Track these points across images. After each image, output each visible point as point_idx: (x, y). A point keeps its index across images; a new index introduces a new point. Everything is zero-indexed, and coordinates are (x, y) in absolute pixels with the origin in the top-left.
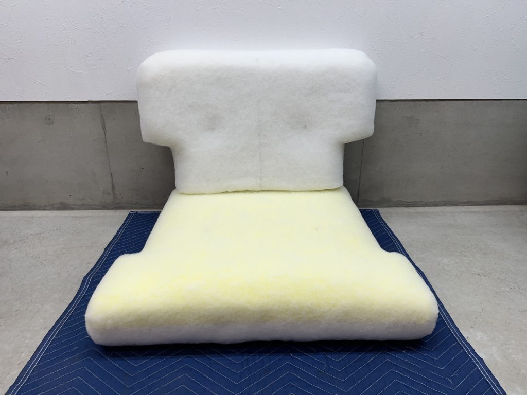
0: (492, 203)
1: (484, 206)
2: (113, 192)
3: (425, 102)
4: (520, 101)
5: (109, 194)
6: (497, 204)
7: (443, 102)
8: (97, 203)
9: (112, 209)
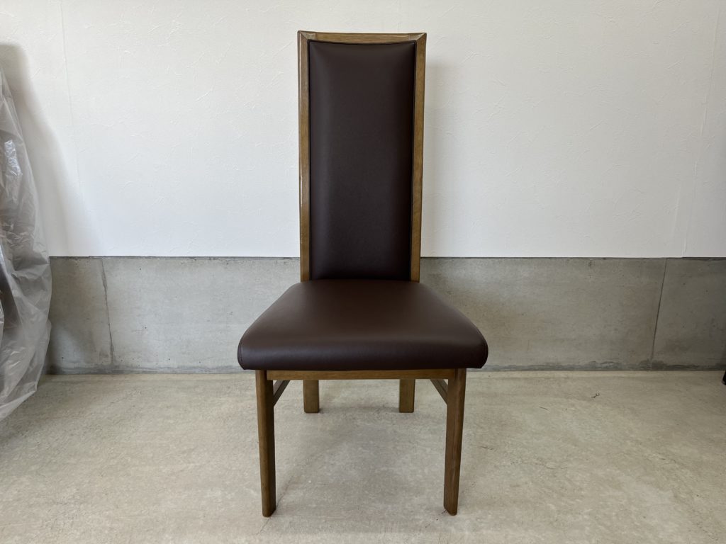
0: (537, 368)
1: (528, 372)
2: (112, 354)
3: (451, 260)
4: (553, 260)
5: (107, 356)
6: (542, 370)
7: (469, 260)
8: (92, 367)
9: (109, 373)
